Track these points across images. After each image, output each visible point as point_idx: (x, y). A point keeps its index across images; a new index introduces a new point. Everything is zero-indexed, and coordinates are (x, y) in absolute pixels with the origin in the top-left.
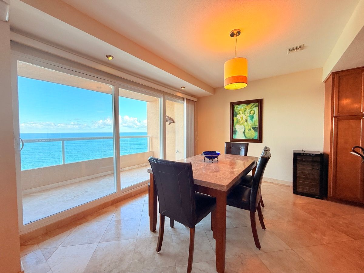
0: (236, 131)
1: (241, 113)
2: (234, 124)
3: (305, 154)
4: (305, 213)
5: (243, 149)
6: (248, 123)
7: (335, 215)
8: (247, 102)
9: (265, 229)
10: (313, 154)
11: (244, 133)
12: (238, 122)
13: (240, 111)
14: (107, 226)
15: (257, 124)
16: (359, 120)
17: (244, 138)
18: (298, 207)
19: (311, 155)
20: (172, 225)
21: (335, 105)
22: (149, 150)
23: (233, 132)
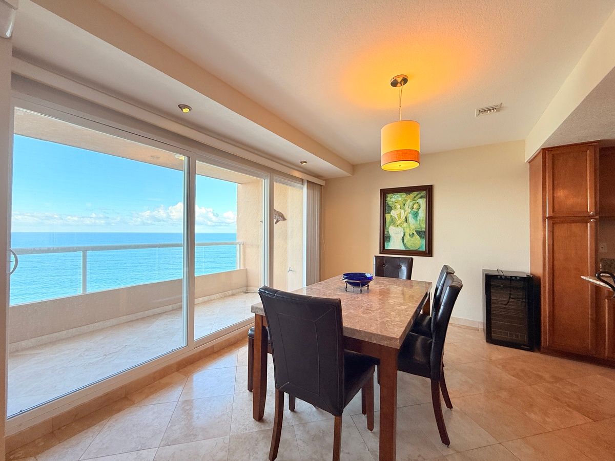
0: (389, 237)
1: (398, 207)
2: (387, 226)
3: (503, 277)
4: (509, 376)
5: (404, 268)
6: (409, 224)
7: (557, 379)
8: (408, 190)
9: (452, 408)
10: (516, 277)
11: (403, 239)
12: (393, 221)
13: (397, 204)
14: (171, 413)
15: (424, 226)
16: (585, 224)
17: (403, 248)
18: (498, 366)
19: (514, 278)
20: (292, 407)
21: (548, 199)
22: (240, 268)
23: (384, 238)
